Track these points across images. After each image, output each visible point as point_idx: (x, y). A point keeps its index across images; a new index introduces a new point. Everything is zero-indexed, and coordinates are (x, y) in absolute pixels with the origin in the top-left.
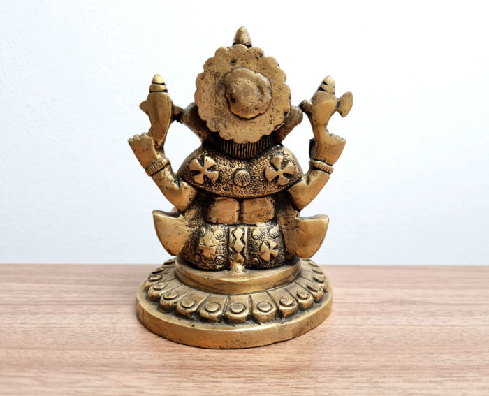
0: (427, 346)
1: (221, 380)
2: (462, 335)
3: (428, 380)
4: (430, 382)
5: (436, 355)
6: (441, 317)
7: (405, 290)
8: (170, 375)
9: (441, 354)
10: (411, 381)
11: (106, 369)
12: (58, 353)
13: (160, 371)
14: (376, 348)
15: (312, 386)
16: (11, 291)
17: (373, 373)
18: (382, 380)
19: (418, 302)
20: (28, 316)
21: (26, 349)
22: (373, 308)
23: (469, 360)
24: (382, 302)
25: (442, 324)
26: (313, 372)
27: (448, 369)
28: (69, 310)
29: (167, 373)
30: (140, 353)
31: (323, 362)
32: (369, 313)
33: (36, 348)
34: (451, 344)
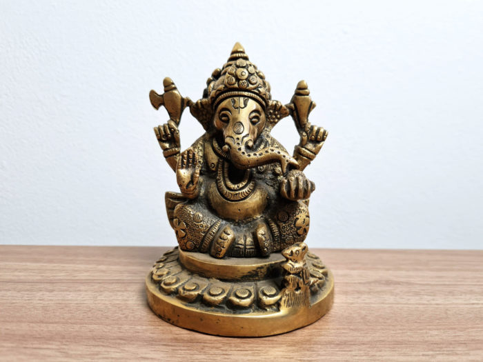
0: (416, 322)
1: (230, 353)
2: (446, 313)
3: (421, 353)
4: (423, 355)
5: (425, 331)
6: (426, 297)
7: (391, 272)
8: (182, 348)
9: (430, 329)
10: (405, 355)
11: (122, 342)
12: (77, 327)
13: (173, 344)
14: (369, 324)
15: (315, 359)
16: (26, 270)
17: (369, 347)
18: (379, 353)
19: (403, 282)
20: (45, 293)
21: (46, 323)
22: (362, 288)
23: (456, 336)
24: (370, 283)
25: (427, 303)
26: (315, 346)
27: (437, 344)
28: (82, 288)
29: (180, 346)
31: (322, 337)
32: (359, 292)
33: (56, 323)
34: (438, 321)
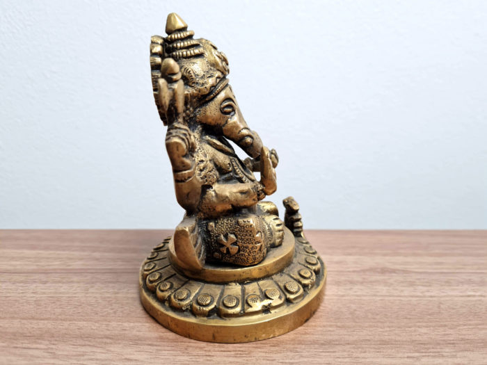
0: (406, 318)
1: (213, 353)
2: (439, 307)
3: (406, 355)
4: (408, 357)
5: (413, 329)
6: (421, 287)
7: (387, 258)
9: (419, 327)
10: (390, 356)
11: (108, 341)
12: (66, 324)
13: (158, 343)
14: (357, 320)
15: (296, 361)
16: (22, 258)
17: (354, 348)
18: (363, 355)
19: (399, 270)
20: (38, 285)
21: (37, 319)
22: (356, 278)
23: (445, 335)
24: (364, 271)
25: (421, 295)
26: (299, 346)
27: (424, 344)
28: (75, 279)
29: (164, 346)
30: (140, 324)
31: (308, 336)
32: (352, 282)
33: (46, 319)
34: (429, 317)
